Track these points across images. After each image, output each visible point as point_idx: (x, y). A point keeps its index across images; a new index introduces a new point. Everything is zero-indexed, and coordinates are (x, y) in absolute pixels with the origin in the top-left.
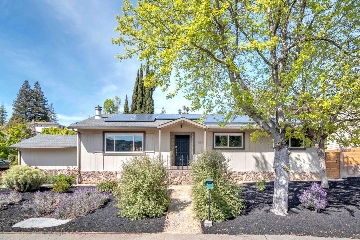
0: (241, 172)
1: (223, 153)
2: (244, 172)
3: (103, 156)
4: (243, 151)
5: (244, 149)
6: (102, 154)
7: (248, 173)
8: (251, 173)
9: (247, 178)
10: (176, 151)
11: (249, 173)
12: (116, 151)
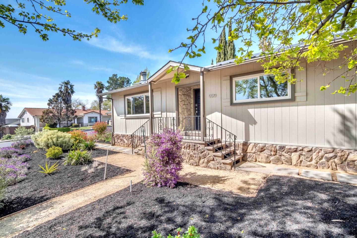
0: (287, 147)
1: (250, 110)
2: (293, 147)
3: (125, 119)
4: (292, 103)
5: (293, 99)
6: (124, 117)
7: (302, 150)
8: (310, 151)
9: (301, 159)
10: (196, 110)
11: (306, 150)
12: (133, 114)
